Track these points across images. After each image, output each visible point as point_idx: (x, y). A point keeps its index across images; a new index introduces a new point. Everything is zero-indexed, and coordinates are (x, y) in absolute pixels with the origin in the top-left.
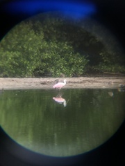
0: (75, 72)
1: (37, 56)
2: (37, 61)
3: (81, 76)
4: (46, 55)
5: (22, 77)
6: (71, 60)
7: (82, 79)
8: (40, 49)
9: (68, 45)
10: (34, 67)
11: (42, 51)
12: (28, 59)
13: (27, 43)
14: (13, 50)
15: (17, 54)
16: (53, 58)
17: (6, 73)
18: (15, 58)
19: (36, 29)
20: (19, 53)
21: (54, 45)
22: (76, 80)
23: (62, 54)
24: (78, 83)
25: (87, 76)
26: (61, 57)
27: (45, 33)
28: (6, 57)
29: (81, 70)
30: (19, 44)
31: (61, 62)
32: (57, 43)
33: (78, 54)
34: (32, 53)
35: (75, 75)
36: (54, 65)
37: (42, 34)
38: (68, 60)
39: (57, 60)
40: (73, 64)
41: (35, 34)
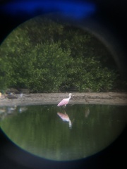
0: (103, 87)
1: (63, 72)
2: (63, 76)
3: (110, 91)
4: (72, 71)
5: (49, 92)
6: (99, 75)
7: (111, 94)
8: (66, 65)
9: (95, 59)
10: (60, 83)
11: (68, 67)
12: (55, 75)
13: (55, 60)
14: (43, 67)
15: (46, 71)
16: (78, 73)
17: (35, 89)
18: (44, 75)
19: (64, 47)
20: (47, 70)
21: (80, 61)
22: (104, 95)
23: (89, 69)
24: (106, 98)
25: (118, 92)
26: (88, 72)
27: (72, 50)
28: (36, 74)
29: (109, 85)
30: (48, 61)
31: (87, 77)
32: (83, 59)
33: (106, 68)
34: (59, 69)
35: (103, 90)
36: (79, 80)
37: (69, 51)
38: (94, 75)
39: (83, 75)
40: (100, 78)
41: (63, 51)
